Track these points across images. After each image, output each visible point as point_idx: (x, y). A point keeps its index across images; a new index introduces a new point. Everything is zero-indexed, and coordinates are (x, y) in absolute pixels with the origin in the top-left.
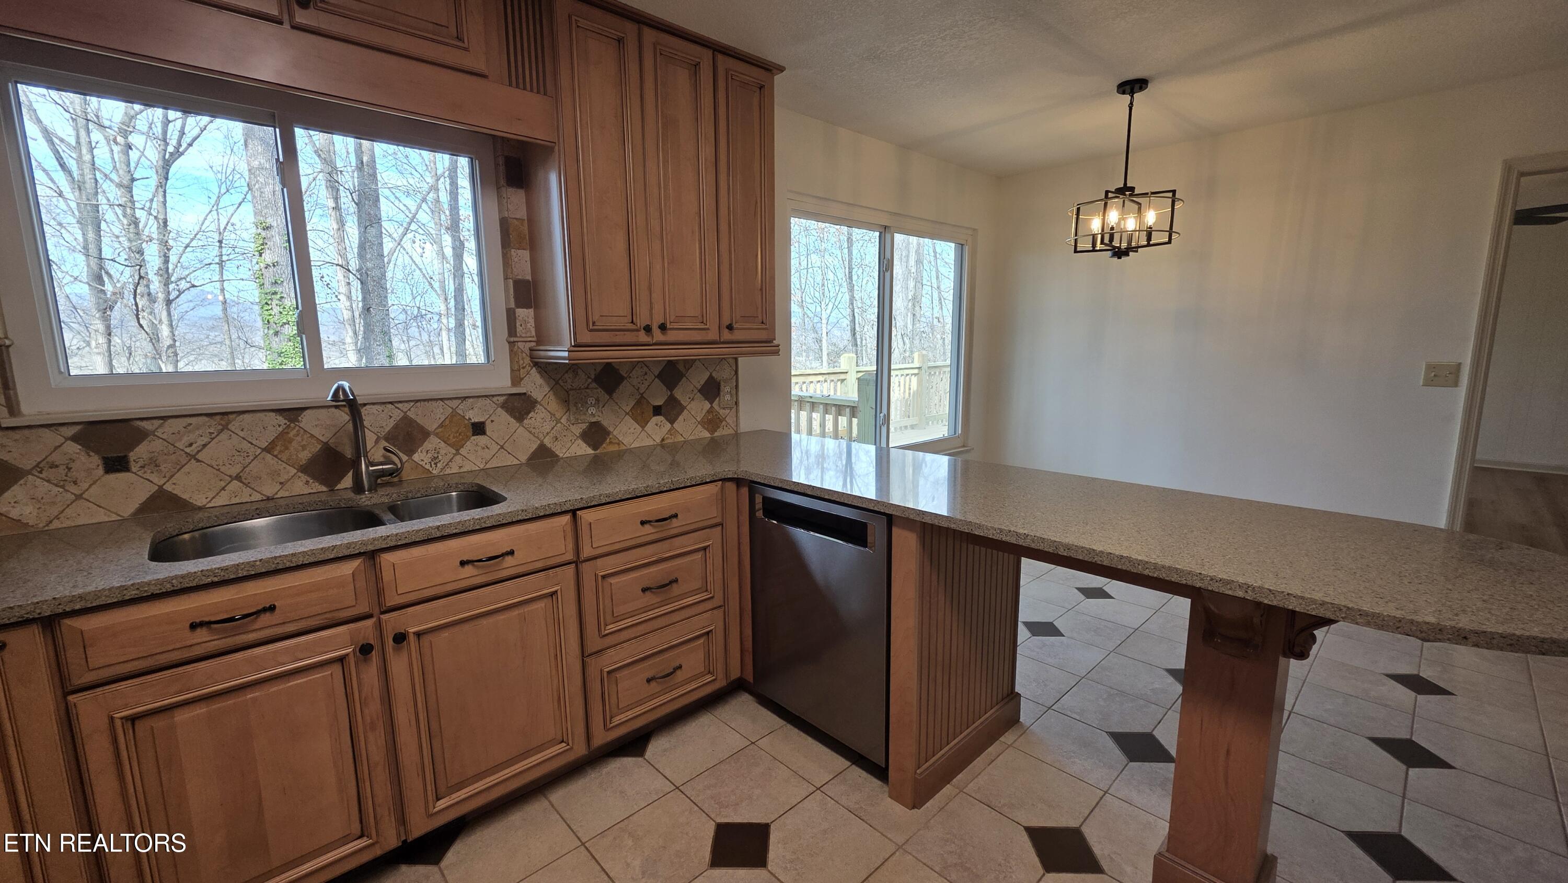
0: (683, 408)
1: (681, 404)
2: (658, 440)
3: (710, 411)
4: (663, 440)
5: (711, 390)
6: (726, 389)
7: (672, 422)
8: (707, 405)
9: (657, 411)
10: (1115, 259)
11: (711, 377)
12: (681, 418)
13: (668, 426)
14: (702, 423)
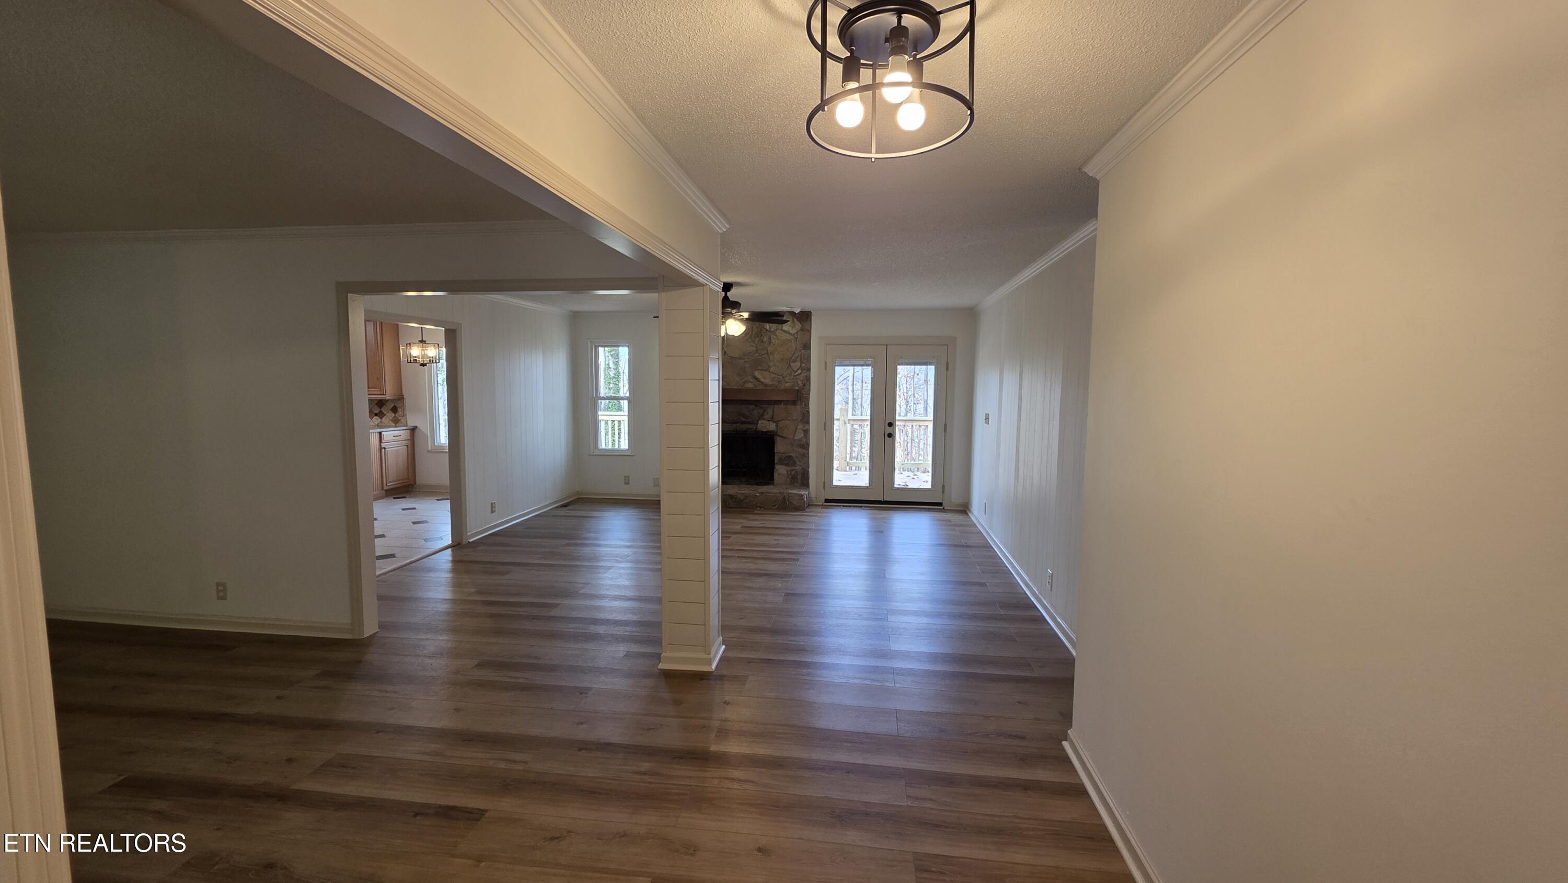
0: (385, 415)
1: (383, 413)
2: (377, 423)
3: (394, 417)
4: (378, 424)
5: (395, 410)
6: (399, 410)
7: (381, 418)
8: (393, 415)
9: (376, 415)
10: (422, 367)
11: (394, 406)
12: (384, 418)
13: (380, 420)
14: (392, 420)
